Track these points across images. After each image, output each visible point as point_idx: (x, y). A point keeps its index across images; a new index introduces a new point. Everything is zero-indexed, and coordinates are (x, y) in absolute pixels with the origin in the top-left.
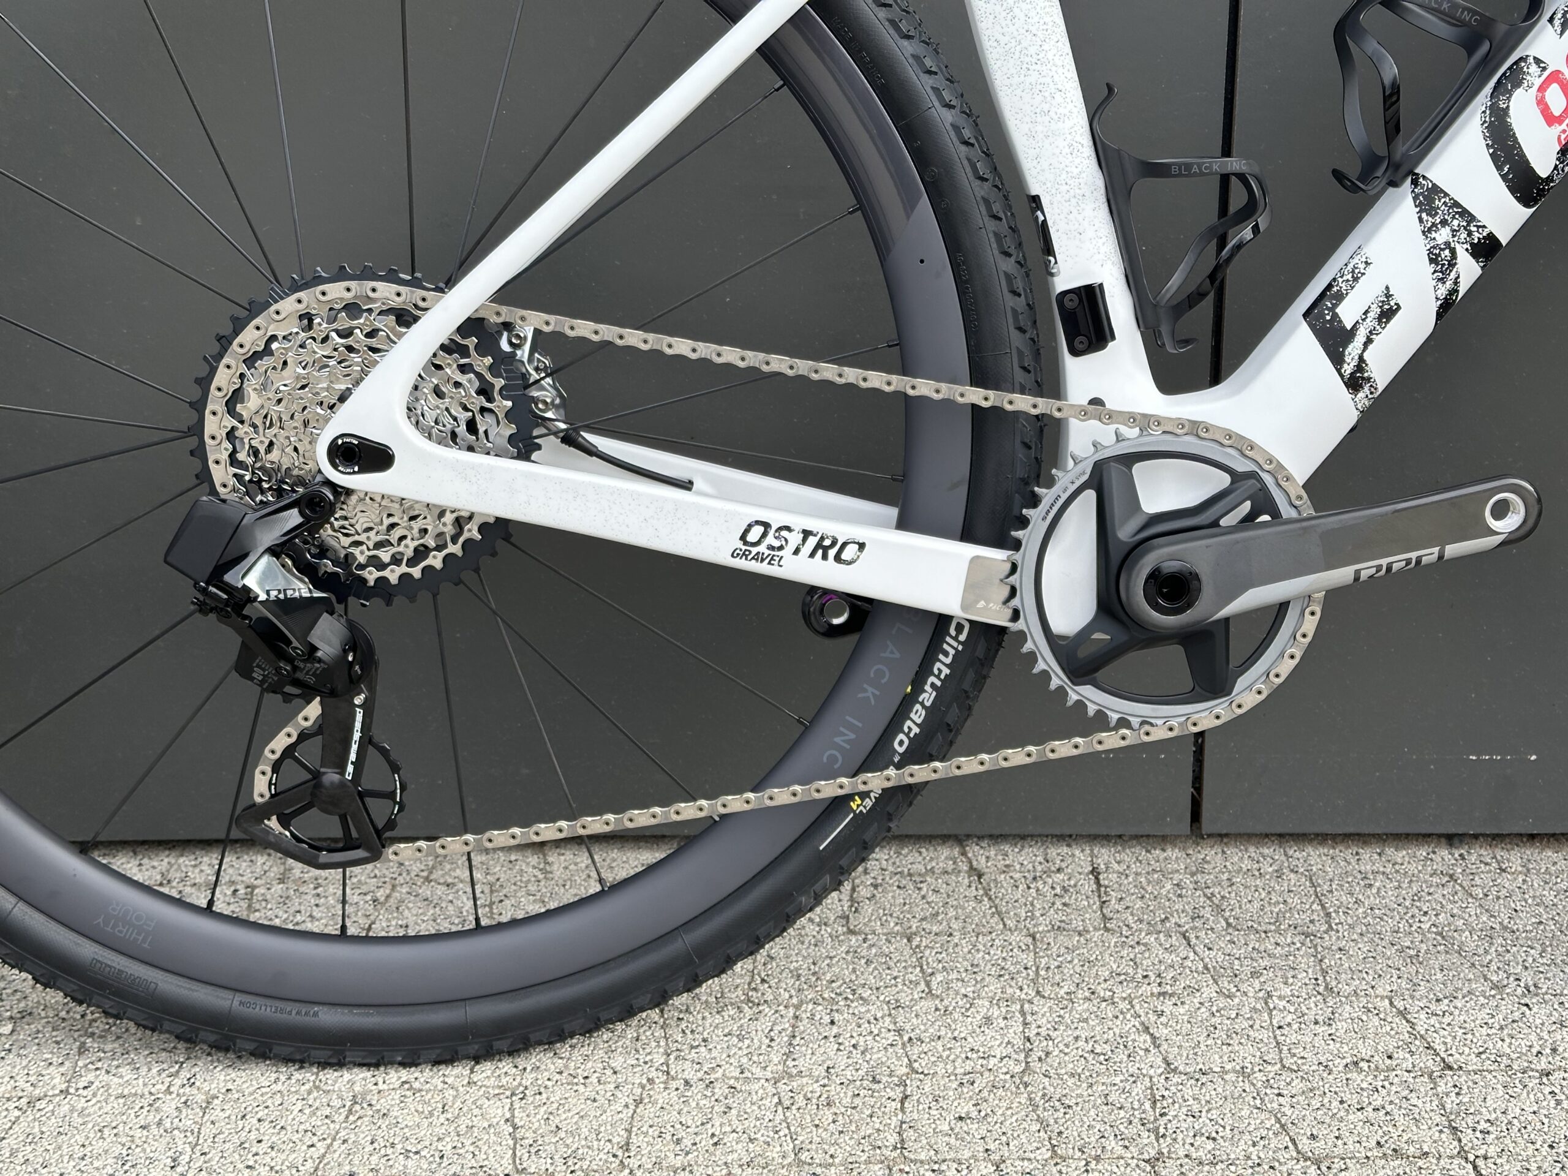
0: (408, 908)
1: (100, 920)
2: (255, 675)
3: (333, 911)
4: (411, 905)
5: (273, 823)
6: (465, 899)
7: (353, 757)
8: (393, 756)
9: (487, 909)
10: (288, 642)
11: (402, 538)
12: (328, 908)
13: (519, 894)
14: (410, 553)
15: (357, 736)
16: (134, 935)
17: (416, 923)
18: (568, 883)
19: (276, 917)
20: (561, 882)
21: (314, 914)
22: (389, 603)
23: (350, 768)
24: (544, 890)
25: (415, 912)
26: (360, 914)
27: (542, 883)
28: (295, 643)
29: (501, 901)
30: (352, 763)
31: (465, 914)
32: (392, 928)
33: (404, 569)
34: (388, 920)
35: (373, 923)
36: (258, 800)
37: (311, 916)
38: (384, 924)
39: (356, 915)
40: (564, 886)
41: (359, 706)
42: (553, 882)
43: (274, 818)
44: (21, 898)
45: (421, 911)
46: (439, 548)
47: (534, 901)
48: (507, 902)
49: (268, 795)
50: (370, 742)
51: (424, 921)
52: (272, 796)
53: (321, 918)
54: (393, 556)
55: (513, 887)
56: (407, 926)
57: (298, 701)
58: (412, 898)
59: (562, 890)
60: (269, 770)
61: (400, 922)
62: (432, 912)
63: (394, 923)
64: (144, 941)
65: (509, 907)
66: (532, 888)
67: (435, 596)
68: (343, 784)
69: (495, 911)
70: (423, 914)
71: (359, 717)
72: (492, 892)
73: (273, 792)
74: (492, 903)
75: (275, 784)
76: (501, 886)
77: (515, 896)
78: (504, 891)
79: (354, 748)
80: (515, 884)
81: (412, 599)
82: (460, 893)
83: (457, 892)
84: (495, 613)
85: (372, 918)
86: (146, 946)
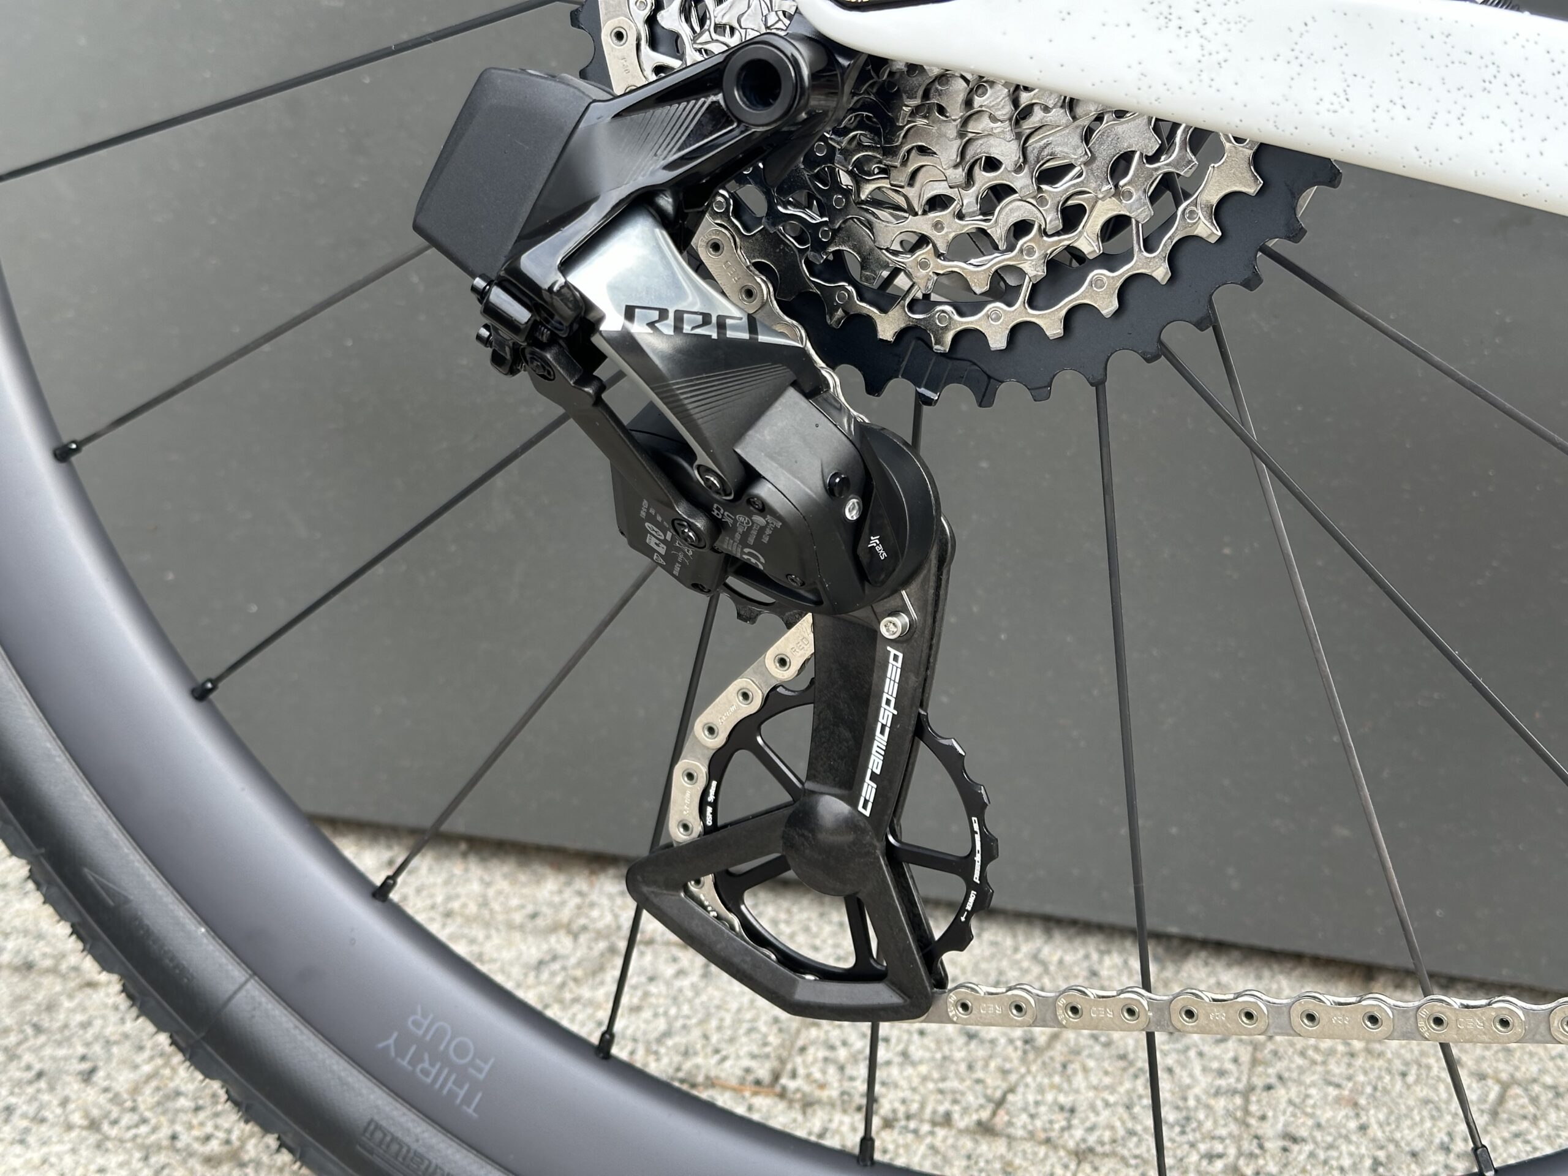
0: (1085, 1070)
1: (391, 1041)
2: (652, 541)
3: (946, 1049)
4: (1091, 1064)
5: (706, 891)
6: (1197, 1071)
7: (875, 763)
8: (973, 771)
9: (1238, 1101)
10: (691, 456)
11: (1021, 228)
12: (938, 1042)
13: (1308, 1079)
14: (1034, 269)
15: (886, 714)
16: (450, 1084)
17: (1093, 1108)
18: (1414, 1070)
19: (845, 1043)
20: (1398, 1065)
21: (912, 1049)
22: (985, 399)
23: (869, 790)
24: (1361, 1078)
25: (1094, 1080)
26: (993, 1065)
27: (1359, 1062)
28: (703, 458)
29: (1269, 1088)
30: (874, 777)
31: (1191, 1103)
32: (1043, 1109)
33: (1019, 312)
34: (1041, 1090)
35: (1012, 1090)
36: (679, 836)
37: (905, 1054)
38: (1031, 1098)
39: (986, 1065)
40: (1404, 1075)
41: (894, 643)
42: (1381, 1063)
43: (708, 880)
44: (255, 973)
45: (1107, 1080)
46: (1108, 261)
47: (1338, 1100)
48: (1281, 1092)
49: (697, 828)
50: (921, 729)
51: (1107, 1104)
52: (707, 830)
53: (921, 1062)
54: (997, 276)
55: (1299, 1061)
56: (1072, 1111)
57: (767, 618)
58: (1097, 1048)
59: (1399, 1085)
60: (702, 771)
61: (1062, 1099)
62: (1128, 1085)
63: (1049, 1097)
64: (467, 1100)
65: (1283, 1105)
66: (1337, 1069)
67: (1099, 385)
68: (852, 824)
69: (1253, 1108)
70: (1112, 1089)
71: (894, 670)
72: (1254, 1062)
73: (709, 822)
74: (1251, 1089)
75: (714, 805)
76: (1275, 1053)
77: (1299, 1082)
78: (1280, 1066)
79: (880, 741)
80: (1303, 1054)
81: (1041, 390)
82: (1192, 1053)
83: (1187, 1049)
84: (1254, 450)
85: (1013, 1078)
86: (470, 1111)
